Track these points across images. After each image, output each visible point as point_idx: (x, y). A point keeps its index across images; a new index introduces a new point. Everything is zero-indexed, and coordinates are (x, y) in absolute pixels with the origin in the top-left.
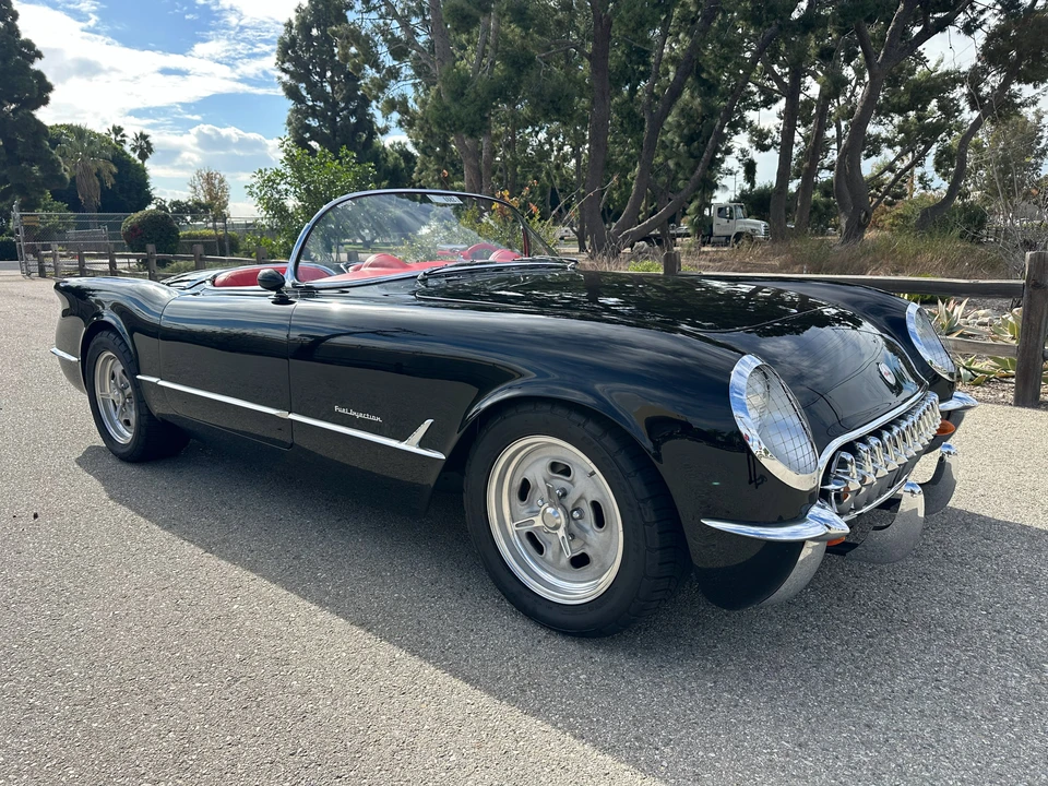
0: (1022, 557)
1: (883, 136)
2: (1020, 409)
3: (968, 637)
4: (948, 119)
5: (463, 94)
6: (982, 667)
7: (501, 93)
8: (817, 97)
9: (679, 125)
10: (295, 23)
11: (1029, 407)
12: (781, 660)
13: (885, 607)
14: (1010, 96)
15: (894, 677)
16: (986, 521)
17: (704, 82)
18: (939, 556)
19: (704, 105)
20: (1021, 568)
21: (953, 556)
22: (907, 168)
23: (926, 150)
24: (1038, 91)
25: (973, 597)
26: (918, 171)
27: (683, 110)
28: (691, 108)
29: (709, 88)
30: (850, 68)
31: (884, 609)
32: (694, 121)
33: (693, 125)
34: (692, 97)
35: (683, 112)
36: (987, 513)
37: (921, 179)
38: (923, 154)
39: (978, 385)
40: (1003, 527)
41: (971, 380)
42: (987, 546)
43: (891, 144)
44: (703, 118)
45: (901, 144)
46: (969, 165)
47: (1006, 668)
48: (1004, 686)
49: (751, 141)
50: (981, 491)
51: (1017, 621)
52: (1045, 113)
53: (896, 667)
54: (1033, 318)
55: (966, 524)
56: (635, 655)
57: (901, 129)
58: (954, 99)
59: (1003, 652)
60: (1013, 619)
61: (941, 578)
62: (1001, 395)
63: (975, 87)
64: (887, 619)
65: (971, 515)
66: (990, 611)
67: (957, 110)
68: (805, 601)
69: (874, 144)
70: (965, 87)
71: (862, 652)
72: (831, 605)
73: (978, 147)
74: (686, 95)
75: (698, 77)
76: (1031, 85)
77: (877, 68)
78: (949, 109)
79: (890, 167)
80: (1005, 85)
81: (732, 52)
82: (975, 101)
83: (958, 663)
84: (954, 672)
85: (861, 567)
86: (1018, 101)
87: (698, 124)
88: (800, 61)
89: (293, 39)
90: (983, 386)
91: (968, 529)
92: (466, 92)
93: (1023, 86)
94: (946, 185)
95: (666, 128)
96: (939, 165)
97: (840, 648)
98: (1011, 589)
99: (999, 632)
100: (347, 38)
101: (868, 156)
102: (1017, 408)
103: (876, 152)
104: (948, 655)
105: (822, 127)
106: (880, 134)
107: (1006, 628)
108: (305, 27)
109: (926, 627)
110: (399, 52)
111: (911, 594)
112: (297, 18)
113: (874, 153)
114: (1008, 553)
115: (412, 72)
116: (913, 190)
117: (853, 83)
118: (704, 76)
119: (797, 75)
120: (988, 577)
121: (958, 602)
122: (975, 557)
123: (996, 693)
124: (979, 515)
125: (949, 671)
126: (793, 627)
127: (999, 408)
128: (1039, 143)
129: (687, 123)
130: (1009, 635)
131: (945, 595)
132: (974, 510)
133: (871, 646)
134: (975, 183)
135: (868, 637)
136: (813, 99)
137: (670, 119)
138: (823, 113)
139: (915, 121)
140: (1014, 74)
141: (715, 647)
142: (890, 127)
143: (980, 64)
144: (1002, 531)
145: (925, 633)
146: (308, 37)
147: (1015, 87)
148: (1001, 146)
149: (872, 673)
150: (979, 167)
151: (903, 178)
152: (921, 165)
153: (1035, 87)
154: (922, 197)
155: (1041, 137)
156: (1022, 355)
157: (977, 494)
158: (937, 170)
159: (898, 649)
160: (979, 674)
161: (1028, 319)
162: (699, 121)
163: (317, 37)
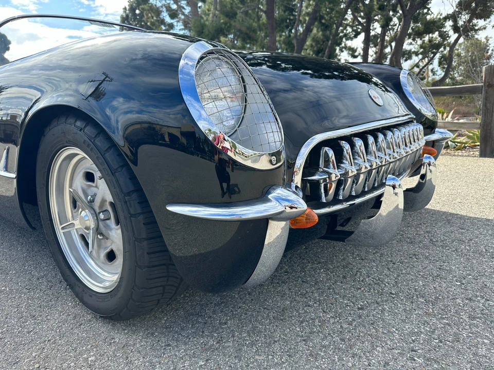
0: (487, 240)
1: (413, 50)
2: (483, 158)
3: (444, 305)
4: (444, 41)
5: (203, 32)
6: (456, 334)
7: (221, 31)
8: (380, 33)
9: (312, 46)
10: (128, 8)
11: (488, 157)
12: (277, 335)
13: (379, 282)
14: (473, 25)
15: (373, 348)
16: (461, 217)
17: (323, 24)
18: (426, 241)
19: (323, 35)
20: (487, 248)
21: (437, 241)
22: (425, 66)
23: (434, 56)
24: (486, 22)
25: (450, 271)
26: (430, 67)
27: (313, 38)
28: (317, 37)
29: (326, 27)
30: (396, 18)
31: (378, 284)
32: (319, 44)
33: (319, 46)
34: (318, 32)
35: (314, 39)
36: (463, 213)
37: (432, 70)
38: (432, 59)
39: (459, 150)
40: (474, 221)
41: (454, 148)
42: (462, 234)
43: (417, 54)
44: (324, 42)
45: (421, 53)
46: (454, 64)
47: (477, 335)
48: (475, 354)
49: (349, 54)
50: (459, 200)
51: (485, 289)
52: (490, 38)
53: (377, 338)
54: (488, 105)
55: (448, 220)
56: (152, 334)
57: (421, 47)
58: (446, 32)
59: (474, 318)
60: (482, 288)
61: (427, 258)
62: (472, 153)
63: (455, 21)
64: (378, 292)
65: (451, 214)
66: (464, 282)
67: (448, 37)
68: (316, 279)
69: (409, 55)
70: (451, 21)
71: (350, 324)
72: (336, 282)
73: (459, 55)
74: (315, 31)
75: (320, 22)
76: (483, 20)
77: (406, 12)
78: (444, 36)
79: (417, 65)
80: (470, 20)
81: (334, 6)
82: (456, 29)
83: (433, 332)
84: (428, 341)
85: (367, 252)
86: (477, 28)
87: (321, 45)
88: (370, 13)
89: (127, 16)
90: (462, 150)
91: (449, 223)
92: (204, 31)
93: (479, 20)
94: (443, 74)
95: (305, 47)
96: (440, 64)
97: (332, 321)
98: (481, 264)
99: (470, 300)
100: (148, 10)
101: (406, 60)
102: (481, 158)
103: (410, 58)
104: (426, 323)
105: (383, 47)
106: (411, 50)
107: (477, 296)
108: (132, 9)
109: (410, 298)
110: (173, 15)
111: (401, 271)
112: (129, 5)
113: (409, 59)
114: (477, 237)
115: (183, 27)
116: (428, 77)
117: (398, 25)
118: (323, 21)
119: (370, 21)
120: (461, 256)
121: (438, 276)
122: (453, 241)
123: (468, 362)
124: (457, 215)
125: (424, 340)
126: (299, 302)
127: (470, 158)
128: (487, 52)
129: (316, 45)
130: (479, 301)
131: (428, 271)
132: (453, 212)
133: (360, 317)
134: (458, 73)
135: (359, 309)
136: (378, 34)
137: (308, 43)
138: (383, 40)
139: (428, 43)
140: (475, 15)
141: (226, 323)
142: (416, 46)
143: (457, 10)
144: (473, 224)
145: (408, 304)
146: (134, 14)
147: (475, 21)
148: (470, 55)
149: (355, 344)
150: (459, 65)
151: (423, 70)
152: (432, 64)
153: (485, 20)
154: (433, 79)
155: (489, 50)
156: (483, 128)
157: (456, 202)
158: (439, 66)
159: (383, 320)
160: (452, 342)
161: (486, 106)
162: (321, 43)
163: (139, 14)
